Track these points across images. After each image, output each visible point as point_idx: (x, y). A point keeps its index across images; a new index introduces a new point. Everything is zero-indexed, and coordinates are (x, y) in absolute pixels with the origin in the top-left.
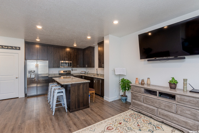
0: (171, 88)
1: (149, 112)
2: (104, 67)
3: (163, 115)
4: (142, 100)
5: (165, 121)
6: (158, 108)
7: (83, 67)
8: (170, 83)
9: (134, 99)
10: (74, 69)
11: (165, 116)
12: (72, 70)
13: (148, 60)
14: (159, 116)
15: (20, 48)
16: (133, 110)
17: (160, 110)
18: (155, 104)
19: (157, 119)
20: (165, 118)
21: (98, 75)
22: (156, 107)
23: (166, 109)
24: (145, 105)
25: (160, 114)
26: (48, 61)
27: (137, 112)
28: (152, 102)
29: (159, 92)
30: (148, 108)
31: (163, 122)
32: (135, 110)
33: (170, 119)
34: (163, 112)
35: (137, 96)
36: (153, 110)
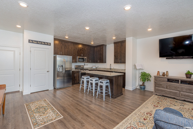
0: (187, 77)
1: (172, 95)
2: (125, 63)
3: (184, 96)
4: (165, 87)
5: (186, 100)
6: (180, 91)
7: (93, 63)
8: (186, 74)
9: (158, 87)
10: (86, 64)
11: (187, 96)
12: (85, 65)
13: (166, 59)
14: (181, 96)
15: (50, 43)
16: (156, 95)
17: (182, 92)
18: (178, 89)
19: (180, 99)
20: (187, 97)
21: (111, 69)
22: (179, 91)
23: (187, 91)
24: (169, 90)
25: (182, 95)
26: (72, 56)
27: (161, 96)
28: (176, 88)
29: (181, 81)
30: (171, 92)
31: (185, 101)
32: (159, 94)
33: (191, 98)
34: (185, 93)
35: (161, 84)
36: (176, 93)
